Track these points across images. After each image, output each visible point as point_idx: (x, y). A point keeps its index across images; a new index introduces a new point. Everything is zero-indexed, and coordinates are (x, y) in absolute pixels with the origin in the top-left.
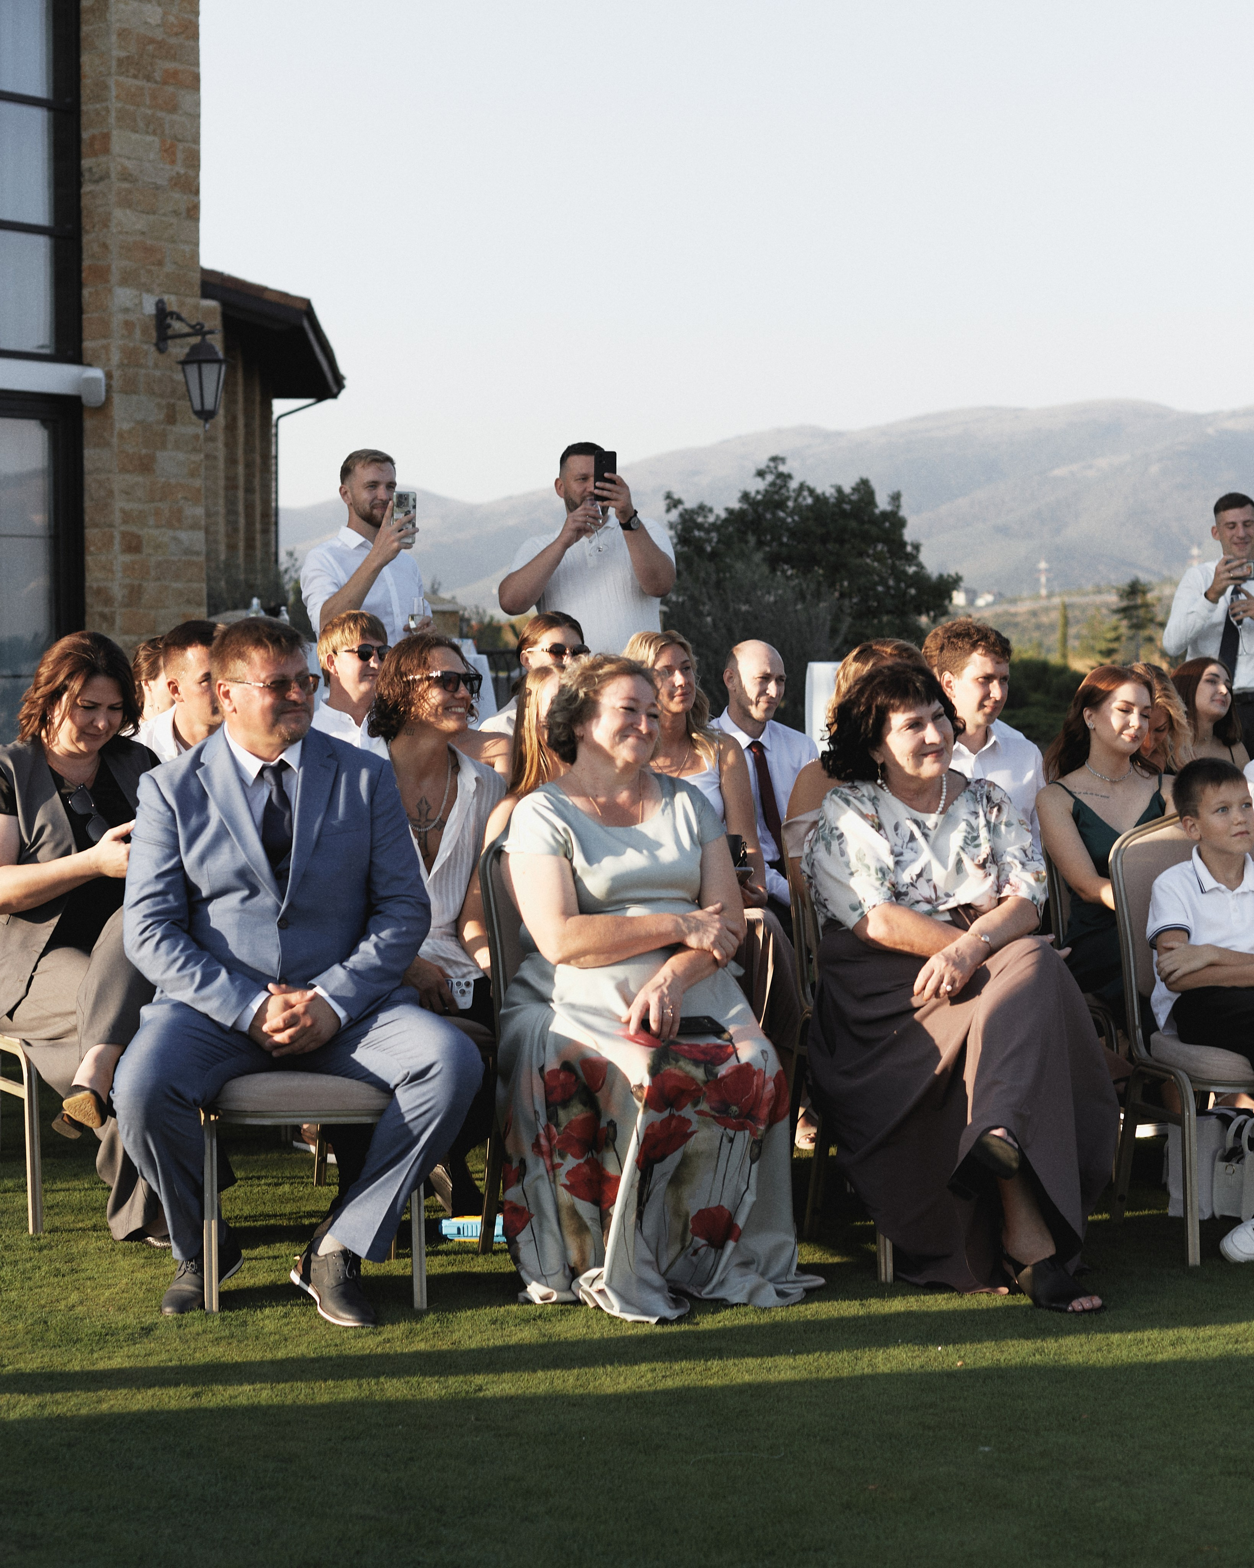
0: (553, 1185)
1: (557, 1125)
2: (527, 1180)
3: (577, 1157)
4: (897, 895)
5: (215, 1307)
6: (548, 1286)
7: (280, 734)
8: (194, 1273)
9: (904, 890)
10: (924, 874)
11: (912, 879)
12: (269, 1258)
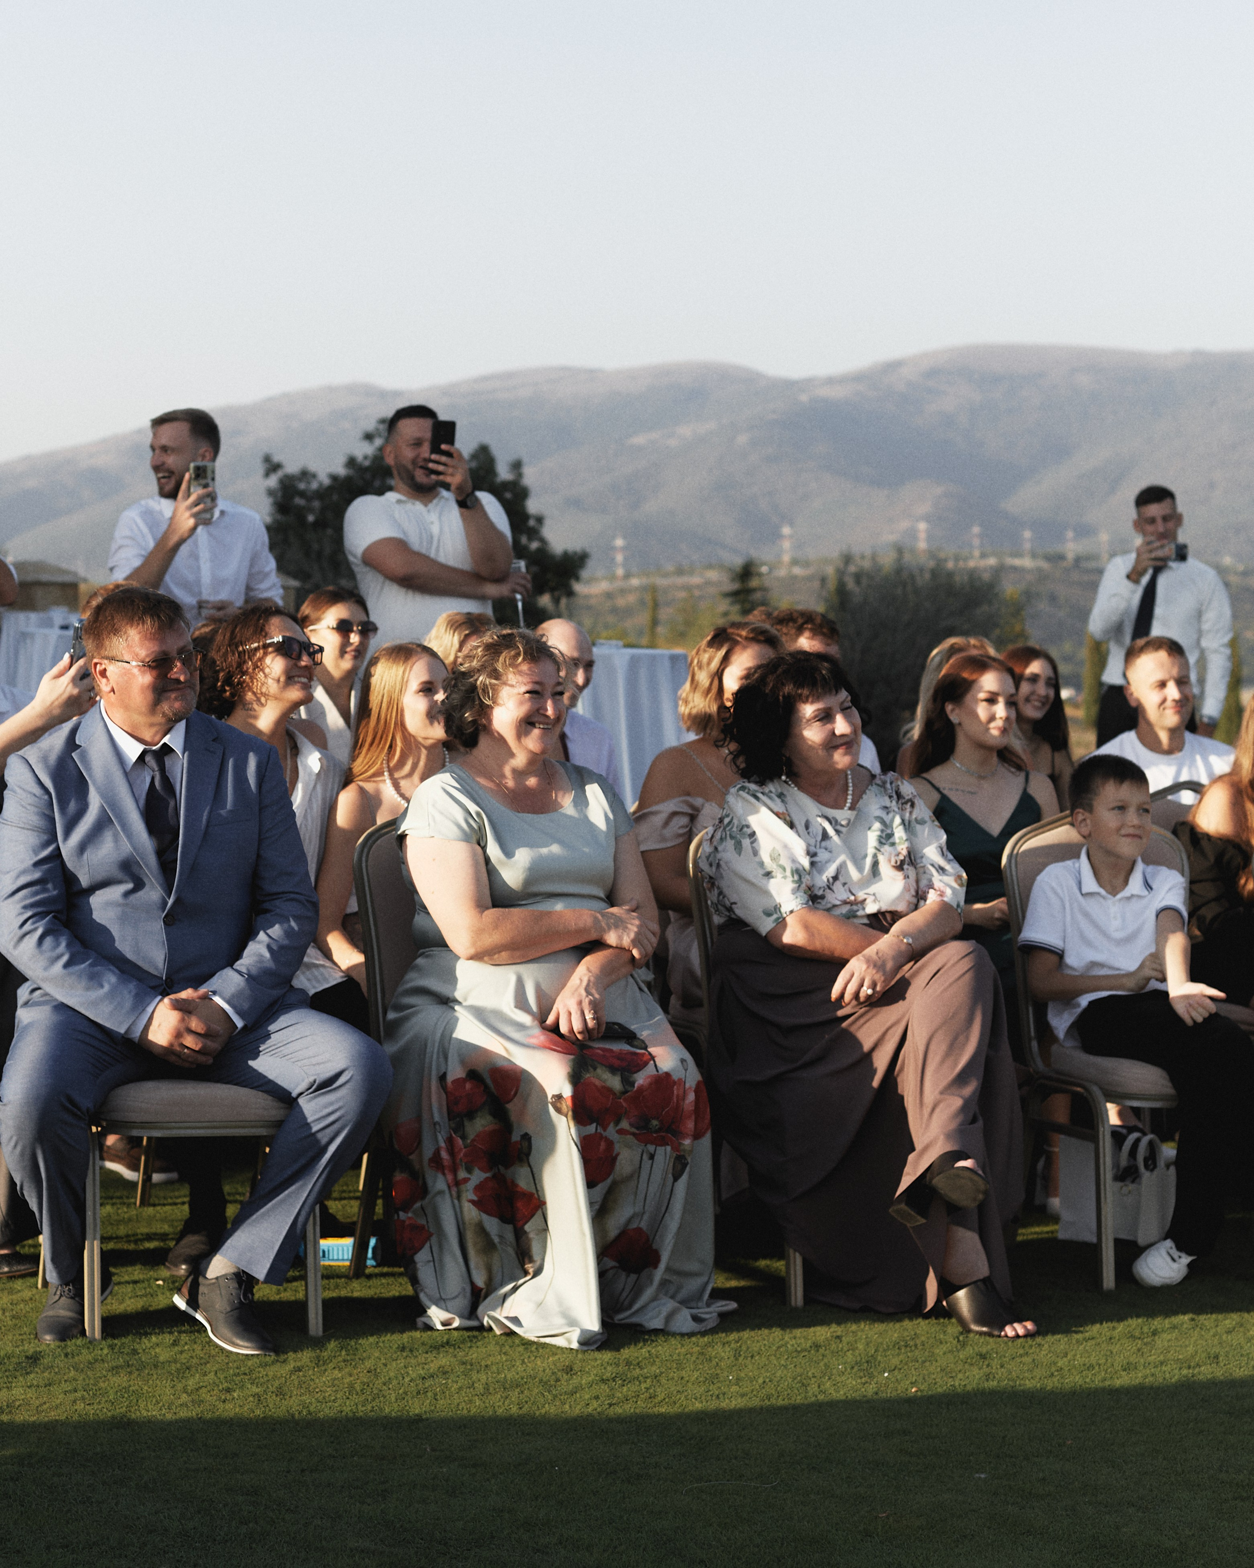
0: (456, 1201)
1: (464, 1137)
2: (427, 1198)
3: (485, 1172)
4: (814, 899)
5: (98, 1334)
6: (447, 1310)
7: (164, 714)
8: (72, 1298)
9: (820, 893)
10: (840, 877)
11: (828, 881)
12: (128, 1282)
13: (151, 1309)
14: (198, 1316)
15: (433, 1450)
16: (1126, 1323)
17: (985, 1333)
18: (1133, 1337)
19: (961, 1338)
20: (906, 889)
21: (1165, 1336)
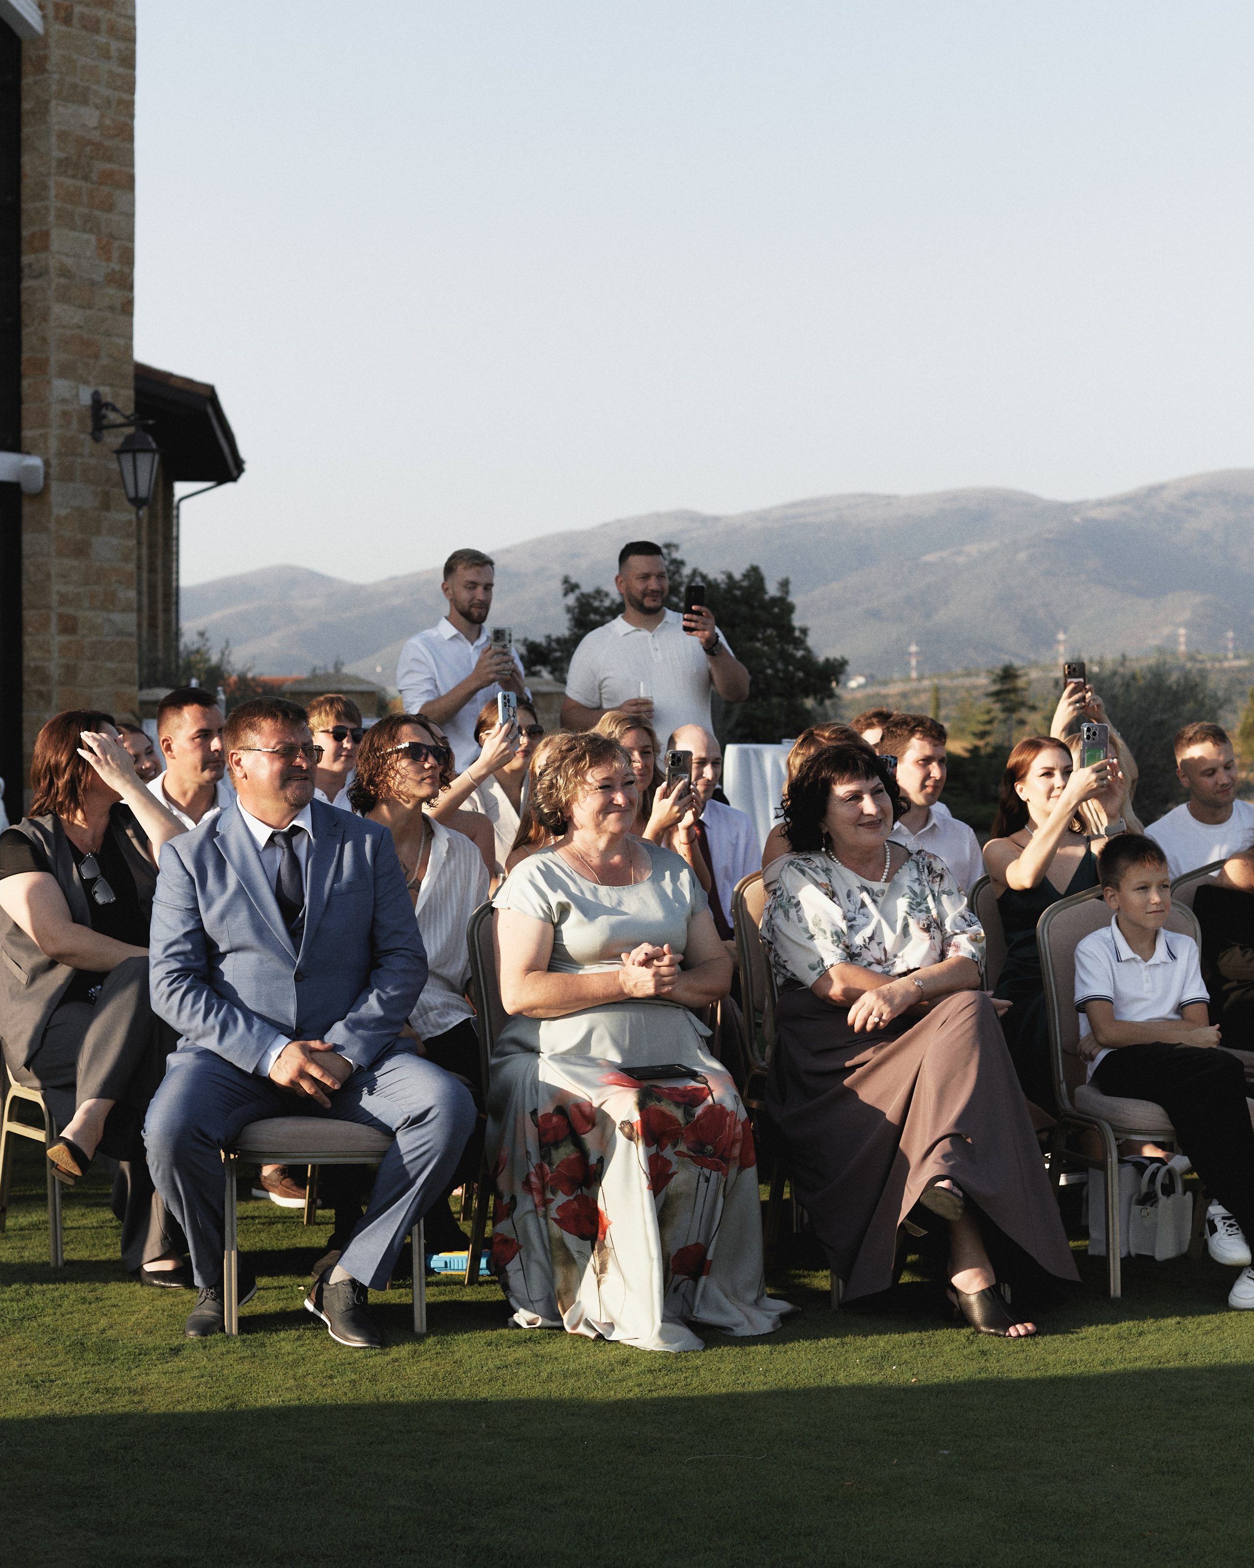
0: (542, 1220)
1: (550, 1164)
2: (516, 1214)
3: (567, 1195)
4: (851, 956)
5: (235, 1331)
6: (535, 1313)
8: (214, 1300)
9: (858, 951)
10: (876, 938)
11: (865, 941)
12: (275, 1288)
13: (288, 1310)
14: (323, 1317)
15: (488, 1427)
16: (1119, 1325)
17: (992, 1334)
18: (1120, 1338)
19: (971, 1338)
20: (932, 948)
21: (1150, 1337)
